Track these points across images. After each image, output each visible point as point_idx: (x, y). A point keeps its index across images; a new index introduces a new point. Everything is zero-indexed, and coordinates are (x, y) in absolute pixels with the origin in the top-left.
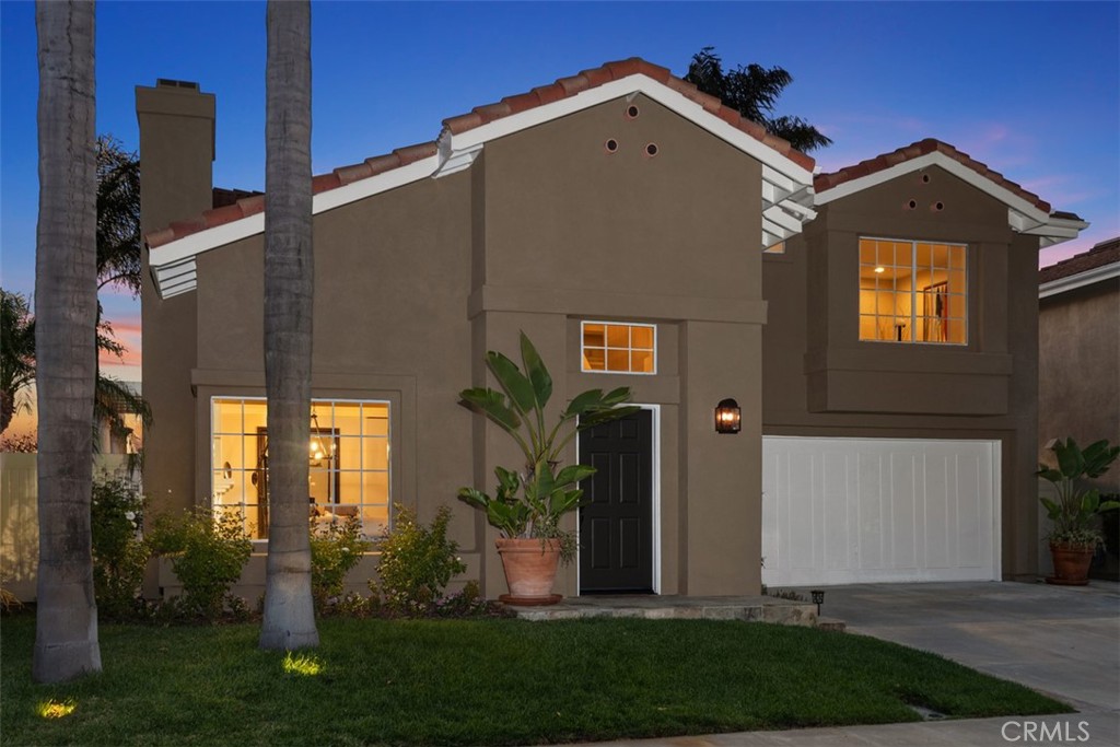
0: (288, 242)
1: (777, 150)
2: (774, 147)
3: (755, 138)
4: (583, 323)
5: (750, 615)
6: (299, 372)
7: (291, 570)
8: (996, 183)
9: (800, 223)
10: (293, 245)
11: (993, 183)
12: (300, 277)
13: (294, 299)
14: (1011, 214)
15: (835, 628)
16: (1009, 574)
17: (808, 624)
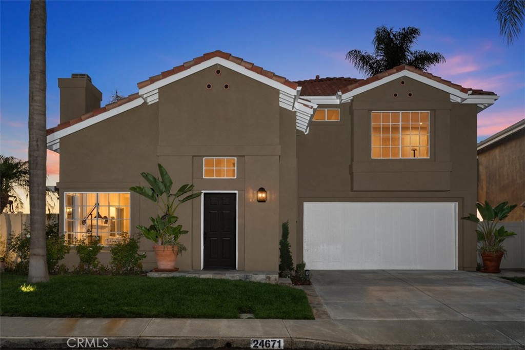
0: (33, 138)
1: (279, 82)
2: (277, 81)
3: (269, 78)
4: (204, 158)
5: (246, 278)
6: (38, 184)
7: (35, 255)
8: (438, 82)
9: (312, 110)
10: (35, 139)
11: (436, 82)
12: (38, 151)
13: (35, 158)
14: (452, 97)
15: (287, 285)
16: (462, 266)
17: (274, 283)
